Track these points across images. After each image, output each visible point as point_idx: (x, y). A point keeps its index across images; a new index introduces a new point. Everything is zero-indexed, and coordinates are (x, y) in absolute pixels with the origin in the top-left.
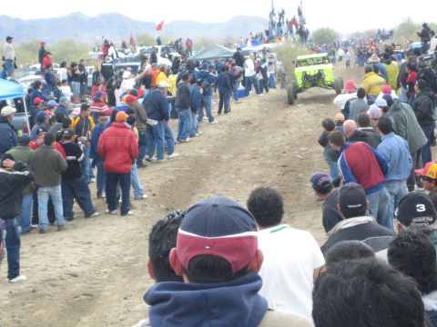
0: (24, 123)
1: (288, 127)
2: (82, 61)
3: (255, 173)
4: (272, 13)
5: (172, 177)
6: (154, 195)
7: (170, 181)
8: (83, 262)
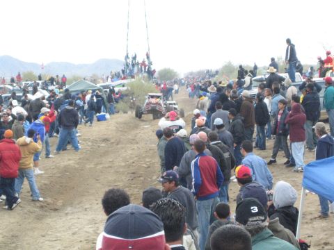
1: (137, 143)
4: (127, 57)
5: (46, 182)
7: (45, 184)
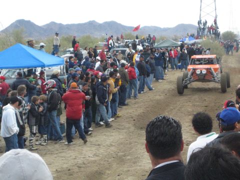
0: (64, 79)
2: (96, 47)
3: (190, 110)
6: (134, 120)
8: (95, 155)
